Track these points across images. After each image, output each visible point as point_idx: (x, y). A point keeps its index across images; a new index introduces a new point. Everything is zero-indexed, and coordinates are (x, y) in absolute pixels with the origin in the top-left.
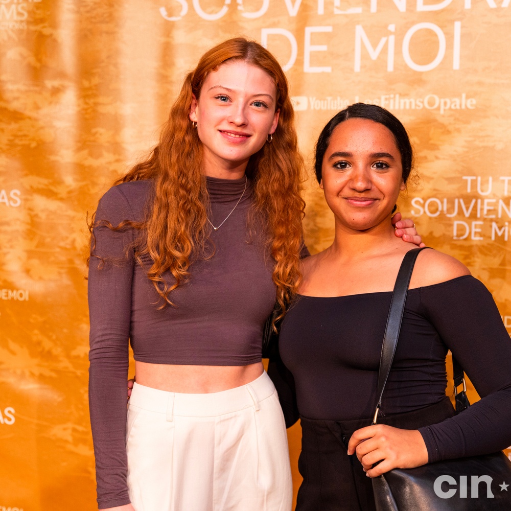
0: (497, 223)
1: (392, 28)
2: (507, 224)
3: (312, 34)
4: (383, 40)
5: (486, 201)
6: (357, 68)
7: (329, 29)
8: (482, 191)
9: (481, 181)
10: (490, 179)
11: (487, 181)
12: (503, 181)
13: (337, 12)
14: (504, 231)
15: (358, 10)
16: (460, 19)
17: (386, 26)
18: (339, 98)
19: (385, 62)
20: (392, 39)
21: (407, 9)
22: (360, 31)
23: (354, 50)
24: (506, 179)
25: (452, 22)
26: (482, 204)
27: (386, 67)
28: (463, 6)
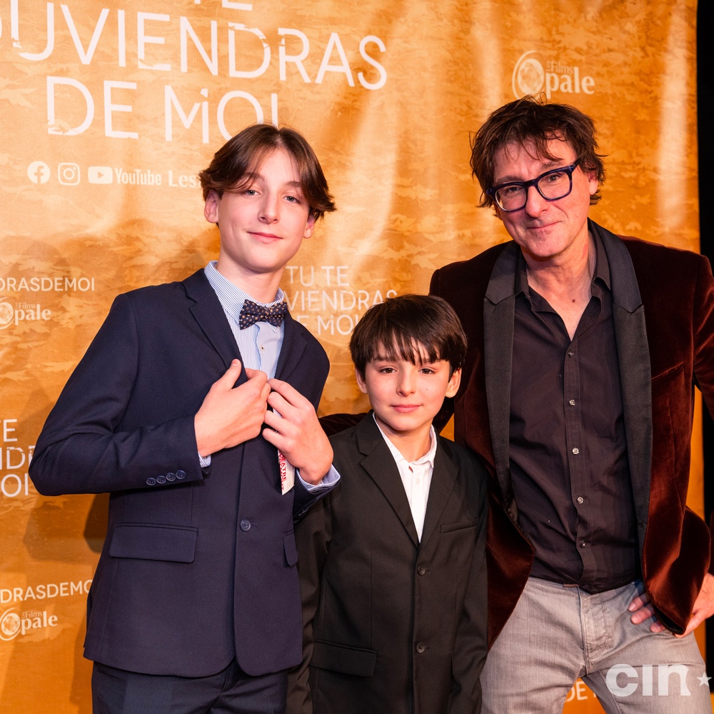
0: (322, 316)
1: (205, 92)
2: (332, 317)
3: (113, 89)
4: (196, 106)
5: (310, 292)
6: (169, 137)
7: (133, 86)
8: (305, 282)
9: (304, 271)
10: (312, 268)
11: (310, 271)
12: (325, 270)
13: (141, 66)
14: (330, 324)
15: (166, 67)
16: (277, 92)
17: (199, 90)
18: (149, 171)
19: (200, 132)
20: (205, 105)
21: (219, 73)
22: (169, 93)
23: (164, 114)
24: (328, 268)
25: (269, 93)
26: (306, 296)
27: (201, 138)
28: (278, 77)
